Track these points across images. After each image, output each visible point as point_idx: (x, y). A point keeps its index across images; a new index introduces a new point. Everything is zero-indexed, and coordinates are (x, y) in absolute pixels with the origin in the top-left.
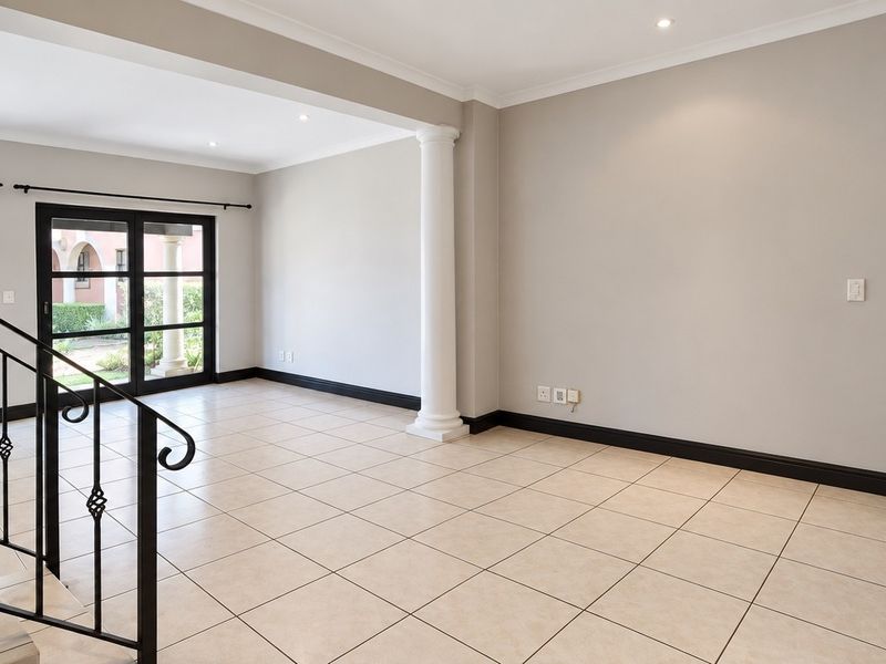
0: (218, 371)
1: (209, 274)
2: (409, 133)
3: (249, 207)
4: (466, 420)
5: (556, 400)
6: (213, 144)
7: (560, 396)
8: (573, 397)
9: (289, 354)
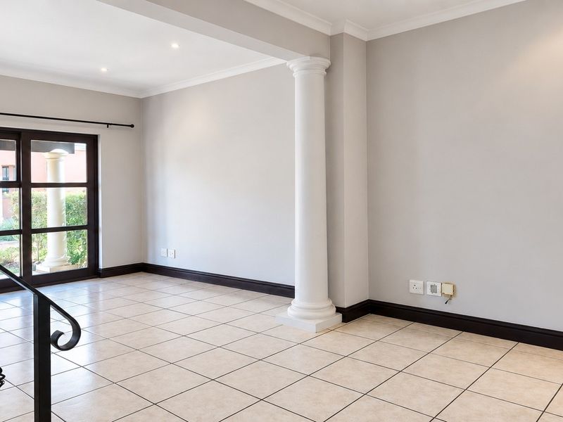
0: (101, 267)
1: (92, 184)
2: (279, 61)
3: (132, 126)
4: (339, 310)
5: (429, 292)
6: (104, 70)
7: (433, 289)
8: (448, 290)
9: (171, 251)
